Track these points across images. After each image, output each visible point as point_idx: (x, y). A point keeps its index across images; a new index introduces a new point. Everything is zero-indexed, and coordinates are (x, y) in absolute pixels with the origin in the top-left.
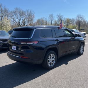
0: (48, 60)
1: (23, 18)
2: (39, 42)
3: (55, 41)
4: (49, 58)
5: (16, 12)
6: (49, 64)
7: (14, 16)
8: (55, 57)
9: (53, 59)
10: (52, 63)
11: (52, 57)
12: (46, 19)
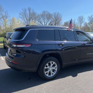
0: (45, 68)
1: (50, 21)
2: (32, 45)
3: (57, 45)
4: (47, 66)
5: (43, 15)
6: (47, 73)
7: (41, 19)
8: (56, 66)
9: (54, 68)
10: (52, 72)
11: (52, 65)
12: (75, 21)
